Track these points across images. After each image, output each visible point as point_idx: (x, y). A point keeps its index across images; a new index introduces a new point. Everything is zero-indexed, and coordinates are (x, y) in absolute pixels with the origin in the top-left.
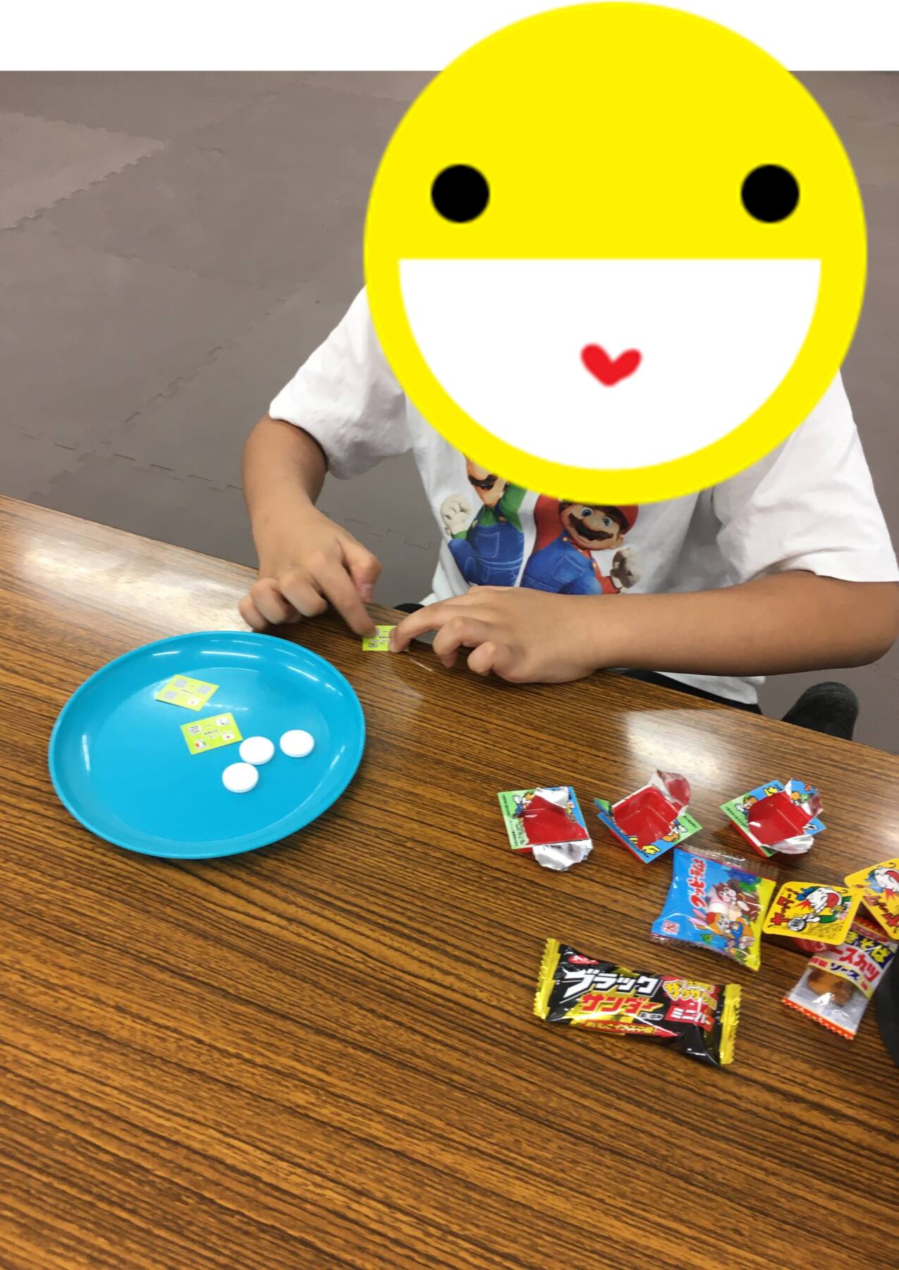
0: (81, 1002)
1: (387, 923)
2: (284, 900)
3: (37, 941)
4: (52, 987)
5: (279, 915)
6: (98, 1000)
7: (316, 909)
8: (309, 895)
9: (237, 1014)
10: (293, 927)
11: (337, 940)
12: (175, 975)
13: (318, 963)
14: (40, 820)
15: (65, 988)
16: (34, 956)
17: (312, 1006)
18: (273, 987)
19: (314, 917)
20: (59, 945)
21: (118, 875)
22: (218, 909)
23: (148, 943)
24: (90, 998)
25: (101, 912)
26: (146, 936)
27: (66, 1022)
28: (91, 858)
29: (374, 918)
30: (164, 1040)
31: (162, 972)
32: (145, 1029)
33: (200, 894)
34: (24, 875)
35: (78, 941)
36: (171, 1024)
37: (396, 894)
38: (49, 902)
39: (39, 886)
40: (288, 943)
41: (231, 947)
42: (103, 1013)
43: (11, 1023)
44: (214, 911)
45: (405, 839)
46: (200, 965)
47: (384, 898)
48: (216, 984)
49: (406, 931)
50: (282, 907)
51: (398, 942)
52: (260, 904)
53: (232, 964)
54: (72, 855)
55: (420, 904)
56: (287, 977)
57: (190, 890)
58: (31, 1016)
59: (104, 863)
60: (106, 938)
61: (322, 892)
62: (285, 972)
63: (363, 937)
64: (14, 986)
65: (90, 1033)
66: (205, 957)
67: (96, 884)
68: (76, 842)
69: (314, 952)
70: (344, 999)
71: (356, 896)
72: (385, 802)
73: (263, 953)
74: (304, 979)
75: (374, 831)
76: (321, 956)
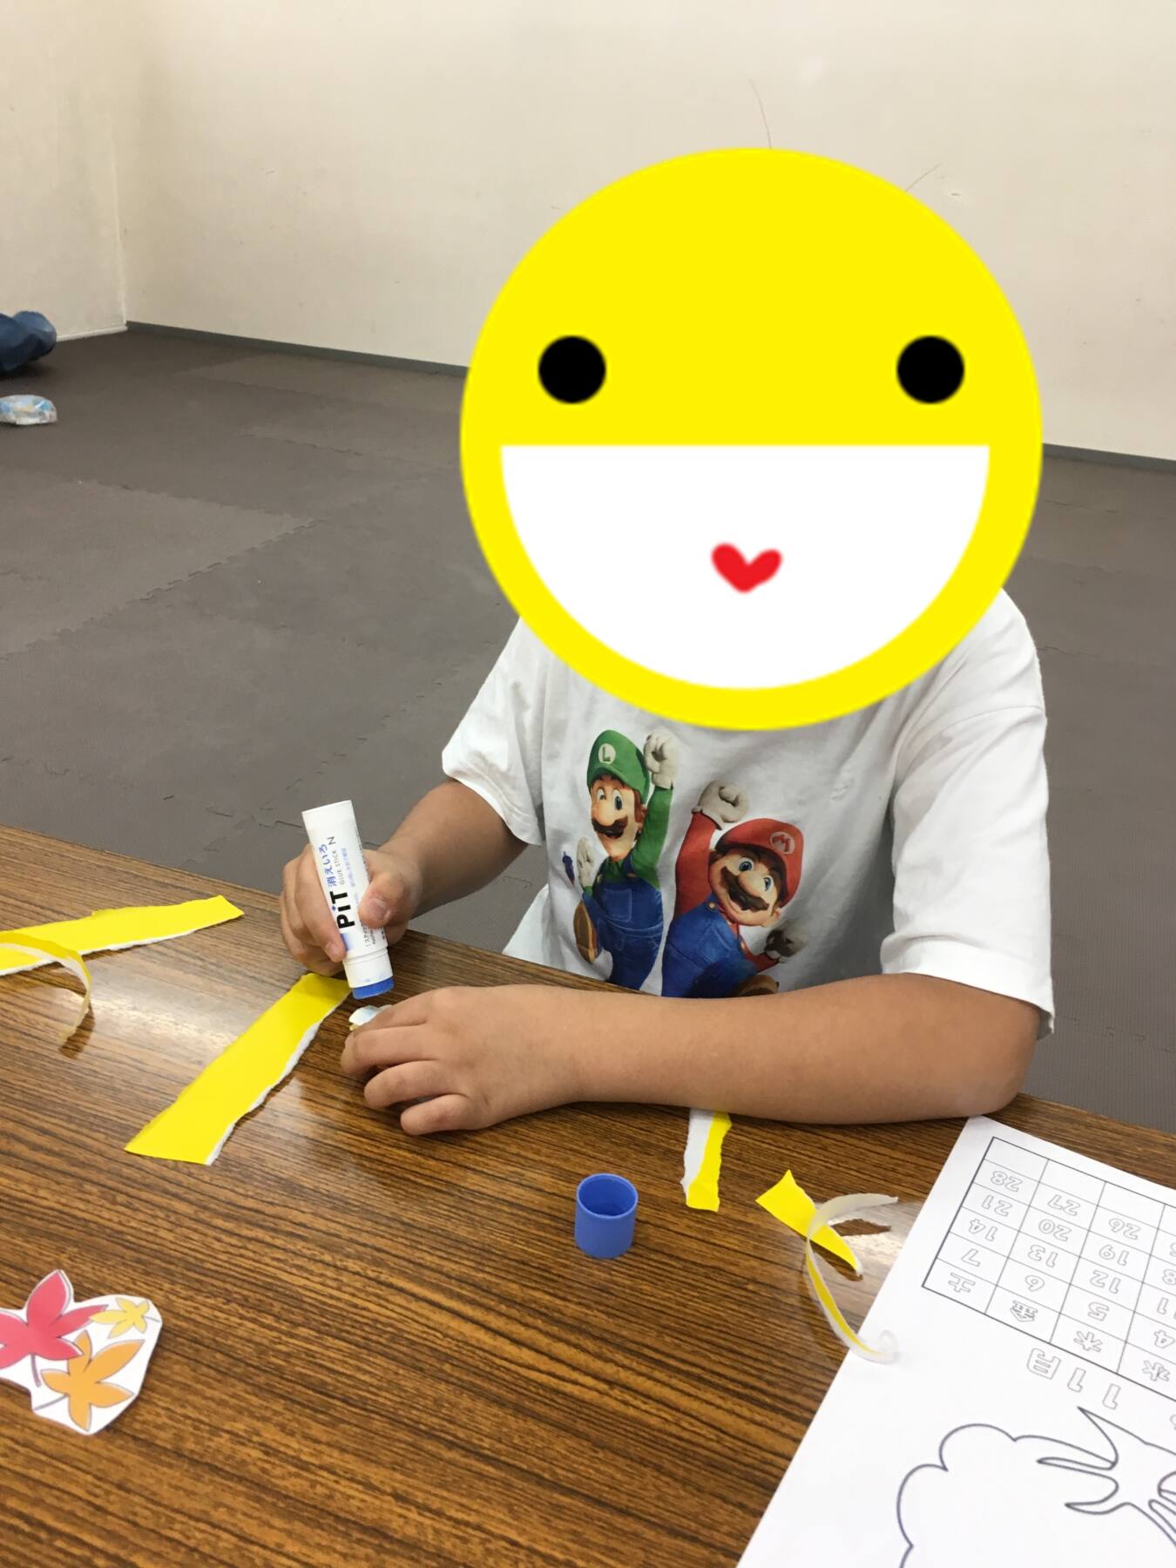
0: (344, 1487)
1: (740, 1390)
2: (599, 1356)
3: (278, 1406)
4: (305, 1466)
5: (596, 1377)
6: (368, 1486)
7: (643, 1369)
8: (630, 1351)
9: (559, 1507)
10: (616, 1392)
11: (678, 1410)
12: (468, 1454)
13: (656, 1440)
14: (267, 1250)
15: (321, 1467)
16: (275, 1425)
17: (659, 1498)
18: (599, 1471)
19: (641, 1379)
20: (308, 1411)
21: (376, 1321)
22: (513, 1367)
23: (425, 1410)
24: (359, 1483)
25: (359, 1369)
26: (422, 1402)
27: (329, 1514)
28: (339, 1299)
29: (722, 1382)
30: (465, 1540)
31: (450, 1449)
32: (437, 1526)
33: (486, 1348)
34: (254, 1321)
35: (334, 1407)
36: (473, 1519)
37: (746, 1352)
38: (289, 1355)
39: (275, 1334)
40: (612, 1413)
41: (537, 1417)
42: (377, 1503)
43: (256, 1514)
44: (508, 1370)
45: (745, 1281)
46: (500, 1441)
47: (731, 1355)
48: (525, 1467)
49: (768, 1400)
50: (597, 1365)
51: (759, 1414)
52: (569, 1362)
53: (542, 1439)
54: (313, 1295)
55: (781, 1365)
56: (618, 1458)
57: (474, 1342)
58: (281, 1505)
59: (356, 1306)
60: (370, 1402)
61: (647, 1346)
62: (616, 1452)
63: (712, 1407)
64: (255, 1464)
65: (364, 1529)
66: (505, 1430)
67: (348, 1332)
68: (317, 1279)
69: (649, 1426)
70: (700, 1490)
71: (693, 1353)
72: (710, 1233)
73: (581, 1426)
74: (642, 1462)
75: (702, 1270)
76: (659, 1431)
